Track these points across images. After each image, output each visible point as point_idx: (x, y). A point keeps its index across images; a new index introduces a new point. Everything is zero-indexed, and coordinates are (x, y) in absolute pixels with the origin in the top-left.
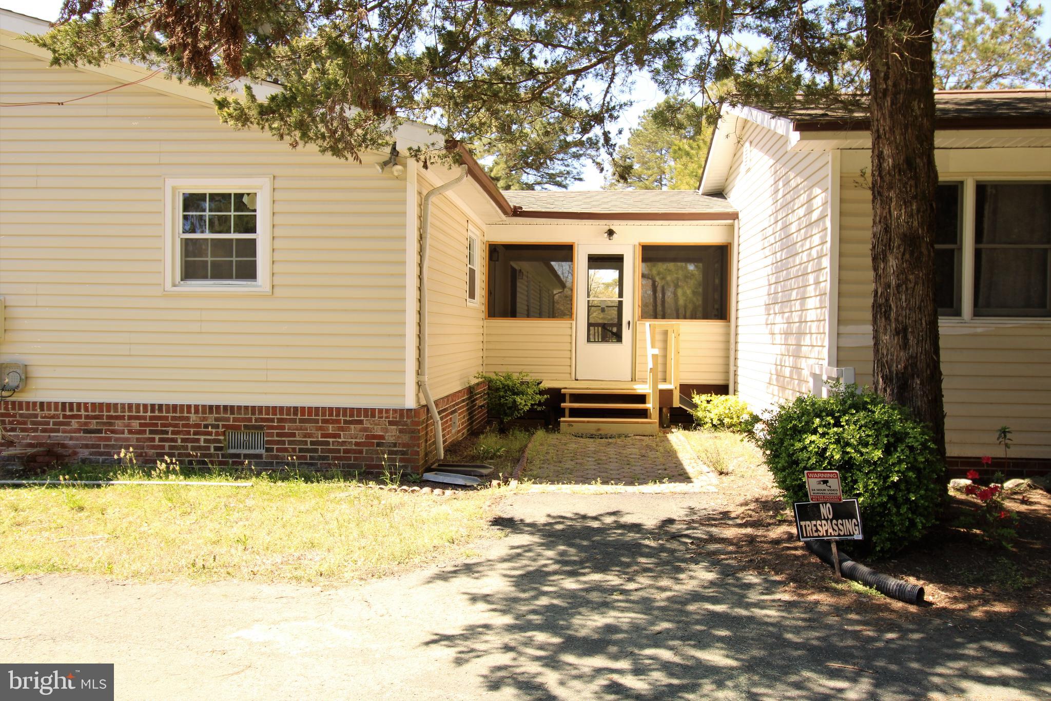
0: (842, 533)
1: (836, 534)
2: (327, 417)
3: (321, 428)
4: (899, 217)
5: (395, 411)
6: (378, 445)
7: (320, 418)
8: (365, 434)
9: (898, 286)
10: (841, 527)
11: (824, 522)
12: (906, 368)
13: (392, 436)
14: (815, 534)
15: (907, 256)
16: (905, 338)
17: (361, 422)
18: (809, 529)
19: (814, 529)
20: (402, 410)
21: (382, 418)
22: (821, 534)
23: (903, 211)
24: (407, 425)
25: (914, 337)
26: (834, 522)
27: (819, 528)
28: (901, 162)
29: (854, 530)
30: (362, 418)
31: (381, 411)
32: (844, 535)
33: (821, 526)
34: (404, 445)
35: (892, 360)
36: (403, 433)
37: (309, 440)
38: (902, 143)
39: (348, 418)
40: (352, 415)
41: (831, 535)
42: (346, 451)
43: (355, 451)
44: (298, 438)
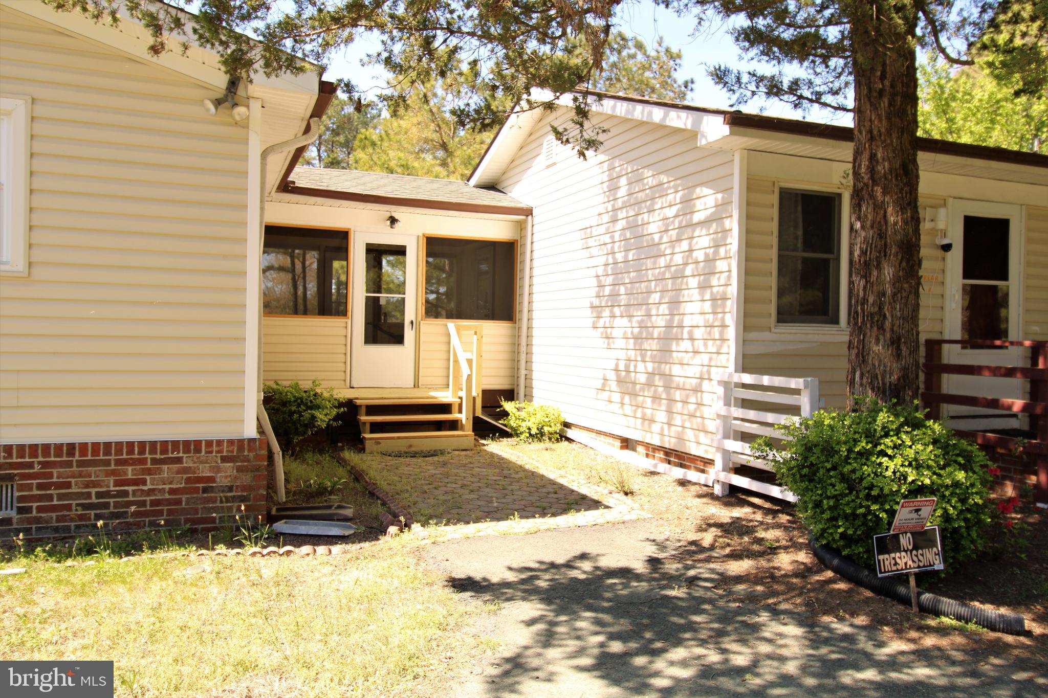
0: (921, 564)
1: (916, 565)
2: (125, 456)
3: (113, 473)
4: (895, 224)
5: (231, 442)
6: (205, 490)
7: (113, 457)
8: (185, 476)
9: (894, 295)
10: (920, 557)
11: (903, 554)
12: (899, 379)
13: (226, 477)
14: (894, 568)
15: (904, 264)
16: (898, 349)
17: (179, 460)
18: (887, 563)
19: (893, 562)
20: (241, 441)
21: (211, 452)
22: (900, 568)
23: (899, 218)
24: (248, 461)
25: (907, 348)
26: (914, 552)
27: (898, 561)
28: (898, 166)
29: (934, 559)
30: (181, 455)
31: (209, 443)
32: (924, 566)
33: (900, 558)
34: (244, 488)
35: (885, 371)
36: (242, 471)
37: (93, 491)
38: (899, 148)
39: (158, 456)
40: (164, 451)
41: (910, 568)
42: (154, 503)
43: (169, 502)
44: (74, 490)
